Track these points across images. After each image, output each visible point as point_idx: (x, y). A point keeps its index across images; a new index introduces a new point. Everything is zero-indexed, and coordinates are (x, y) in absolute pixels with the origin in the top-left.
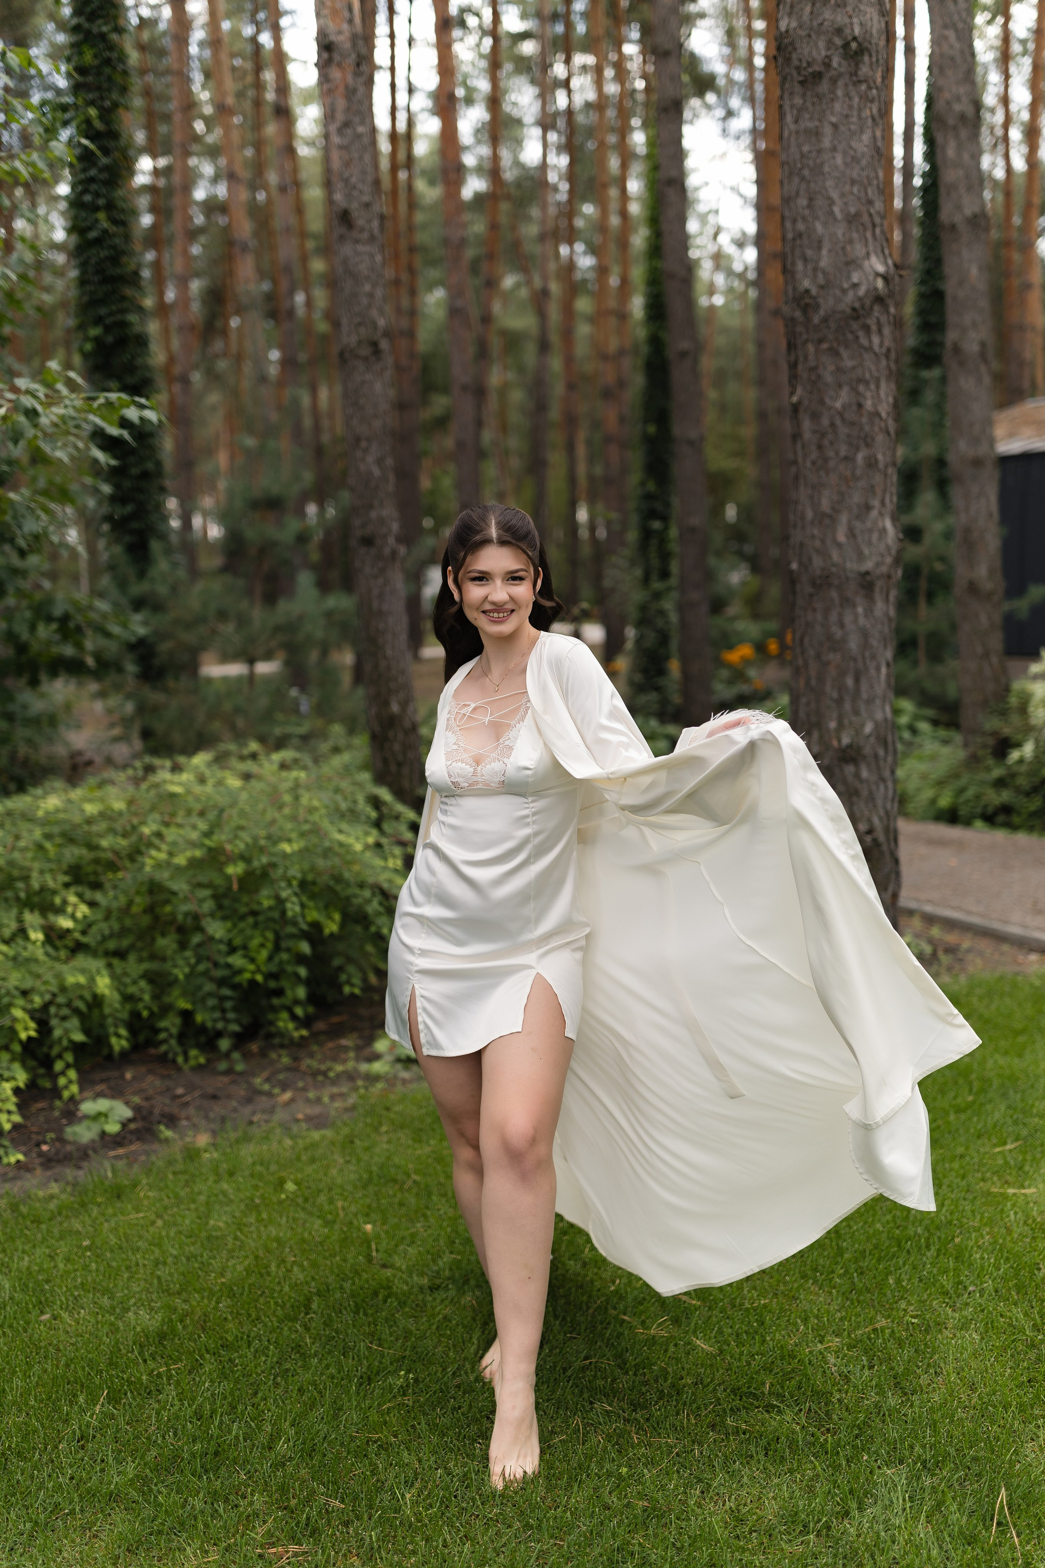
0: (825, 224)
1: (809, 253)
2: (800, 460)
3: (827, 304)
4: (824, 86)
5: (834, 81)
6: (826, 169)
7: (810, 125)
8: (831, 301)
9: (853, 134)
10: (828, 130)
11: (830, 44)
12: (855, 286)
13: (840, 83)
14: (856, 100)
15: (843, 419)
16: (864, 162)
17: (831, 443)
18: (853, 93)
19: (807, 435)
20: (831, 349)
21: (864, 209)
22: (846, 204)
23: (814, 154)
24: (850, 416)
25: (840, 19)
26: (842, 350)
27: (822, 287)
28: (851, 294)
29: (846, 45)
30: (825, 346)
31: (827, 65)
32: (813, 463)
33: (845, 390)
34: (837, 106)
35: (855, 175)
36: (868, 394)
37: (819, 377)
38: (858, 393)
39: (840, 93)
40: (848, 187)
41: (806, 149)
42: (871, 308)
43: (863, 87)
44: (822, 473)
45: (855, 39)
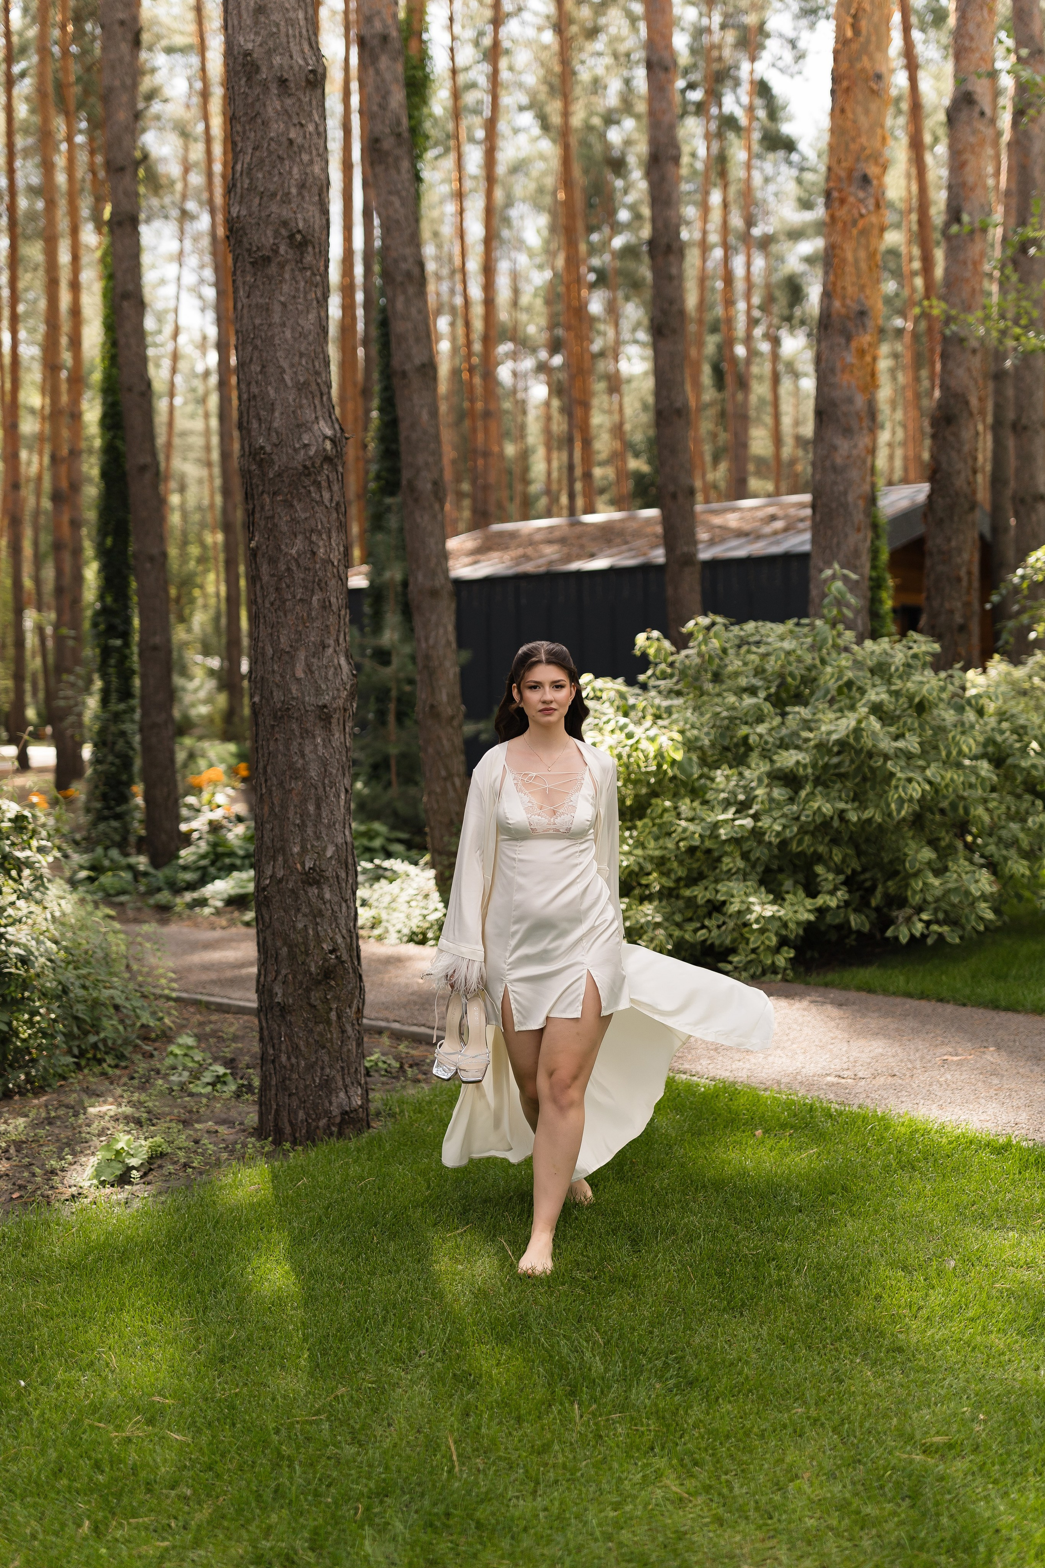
0: (277, 390)
1: (263, 413)
2: (260, 601)
3: (280, 460)
4: (273, 269)
5: (282, 266)
6: (277, 342)
7: (261, 301)
8: (285, 458)
9: (300, 313)
10: (277, 308)
11: (277, 234)
12: (306, 446)
13: (288, 268)
14: (302, 284)
15: (299, 566)
16: (311, 338)
17: (288, 586)
18: (299, 278)
19: (265, 578)
20: (285, 501)
21: (312, 379)
22: (295, 373)
23: (265, 327)
24: (305, 562)
25: (286, 213)
26: (295, 503)
27: (276, 445)
28: (302, 452)
29: (291, 237)
30: (279, 498)
31: (276, 251)
32: (272, 604)
33: (300, 537)
34: (285, 288)
35: (303, 349)
36: (321, 543)
37: (275, 525)
38: (311, 542)
39: (287, 276)
40: (297, 358)
41: (257, 321)
42: (322, 466)
43: (308, 273)
44: (281, 614)
45: (299, 232)
